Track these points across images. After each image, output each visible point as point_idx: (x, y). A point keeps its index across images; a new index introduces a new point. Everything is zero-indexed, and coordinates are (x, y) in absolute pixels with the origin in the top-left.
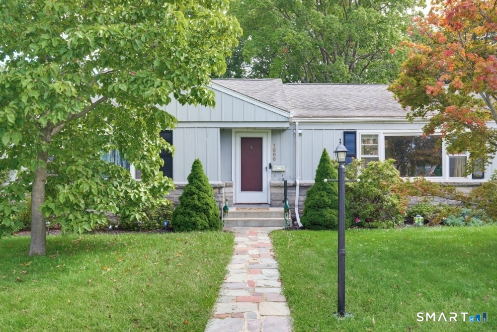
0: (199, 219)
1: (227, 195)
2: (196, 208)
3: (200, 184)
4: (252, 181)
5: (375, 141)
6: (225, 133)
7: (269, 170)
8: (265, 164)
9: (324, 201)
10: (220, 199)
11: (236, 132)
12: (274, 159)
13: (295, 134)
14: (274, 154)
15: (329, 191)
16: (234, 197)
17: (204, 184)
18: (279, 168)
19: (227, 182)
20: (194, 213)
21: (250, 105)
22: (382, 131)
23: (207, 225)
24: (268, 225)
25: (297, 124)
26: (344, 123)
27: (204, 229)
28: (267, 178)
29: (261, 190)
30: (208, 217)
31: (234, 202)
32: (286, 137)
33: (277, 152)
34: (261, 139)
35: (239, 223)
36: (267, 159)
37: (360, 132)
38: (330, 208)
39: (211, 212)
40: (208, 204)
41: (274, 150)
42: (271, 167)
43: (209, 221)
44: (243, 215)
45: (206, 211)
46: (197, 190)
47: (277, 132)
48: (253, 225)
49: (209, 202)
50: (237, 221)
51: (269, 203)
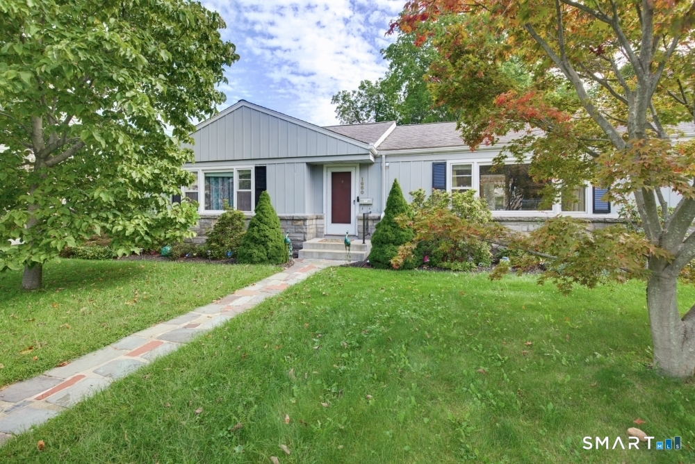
0: (256, 252)
1: (318, 226)
2: (254, 240)
3: (262, 216)
4: (341, 214)
5: (469, 172)
6: (315, 168)
7: (357, 203)
8: (353, 198)
9: (387, 236)
11: (327, 168)
12: (362, 193)
13: (381, 167)
14: (362, 188)
15: (395, 225)
16: (325, 229)
17: (266, 217)
18: (365, 201)
19: (318, 214)
20: (252, 245)
21: (333, 139)
22: (476, 161)
23: (264, 258)
24: (341, 258)
25: (384, 156)
26: (432, 153)
27: (262, 261)
28: (356, 211)
29: (349, 222)
30: (267, 250)
31: (325, 233)
32: (373, 170)
33: (365, 186)
34: (350, 173)
35: (314, 255)
36: (355, 192)
37: (451, 162)
38: (394, 244)
39: (270, 244)
40: (267, 236)
41: (362, 184)
42: (358, 200)
43: (268, 253)
44: (322, 247)
45: (264, 243)
46: (259, 222)
47: (365, 165)
48: (327, 257)
49: (267, 234)
50: (312, 253)
51: (357, 235)
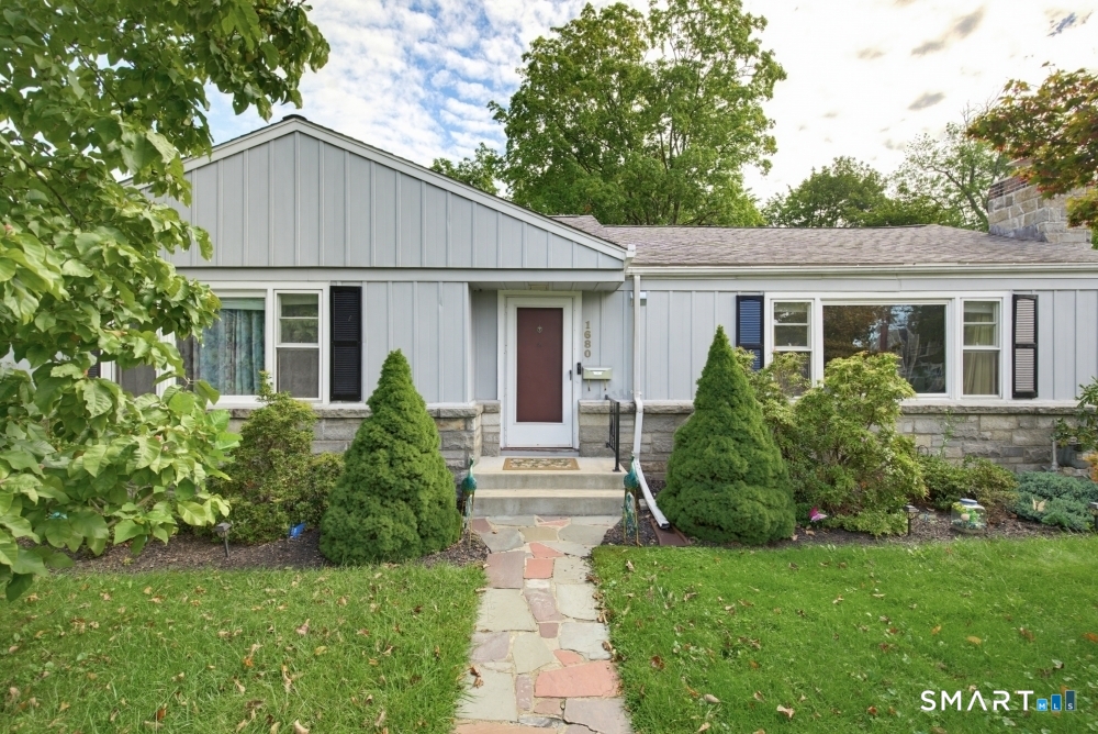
0: (391, 523)
1: (487, 430)
2: (381, 489)
3: (398, 418)
4: (539, 400)
5: (803, 317)
6: (483, 296)
7: (577, 378)
8: (567, 366)
9: (731, 464)
10: (468, 443)
11: (507, 297)
12: (587, 354)
13: (632, 301)
14: (587, 344)
15: (741, 436)
16: (501, 436)
17: (408, 420)
18: (598, 374)
19: (487, 402)
20: (374, 504)
21: (537, 231)
22: (818, 296)
23: (413, 536)
24: (577, 511)
25: (637, 278)
26: (737, 277)
27: (402, 552)
28: (573, 394)
29: (559, 419)
30: (417, 514)
31: (502, 445)
32: (613, 306)
33: (594, 340)
34: (560, 311)
35: (510, 508)
36: (572, 353)
37: (774, 295)
38: (748, 483)
39: (425, 497)
40: (416, 476)
41: (587, 335)
42: (580, 370)
43: (419, 523)
44: (519, 483)
45: (408, 497)
46: (389, 437)
47: (594, 295)
48: (542, 511)
49: (419, 471)
50: (502, 501)
51: (577, 447)
